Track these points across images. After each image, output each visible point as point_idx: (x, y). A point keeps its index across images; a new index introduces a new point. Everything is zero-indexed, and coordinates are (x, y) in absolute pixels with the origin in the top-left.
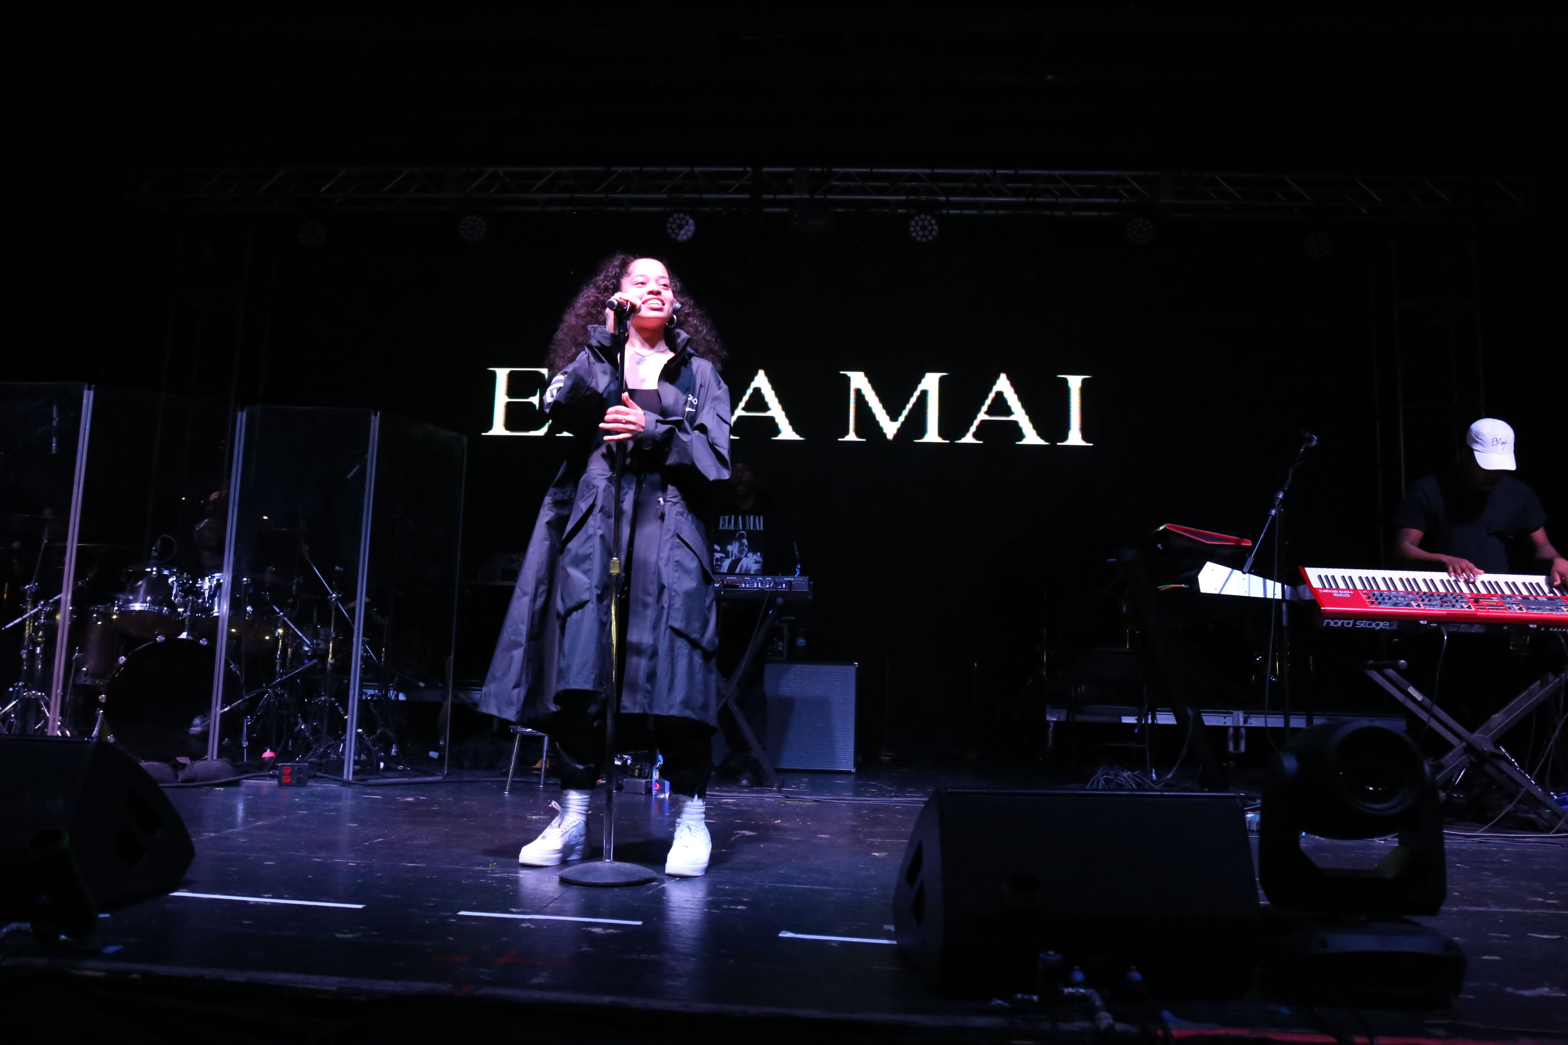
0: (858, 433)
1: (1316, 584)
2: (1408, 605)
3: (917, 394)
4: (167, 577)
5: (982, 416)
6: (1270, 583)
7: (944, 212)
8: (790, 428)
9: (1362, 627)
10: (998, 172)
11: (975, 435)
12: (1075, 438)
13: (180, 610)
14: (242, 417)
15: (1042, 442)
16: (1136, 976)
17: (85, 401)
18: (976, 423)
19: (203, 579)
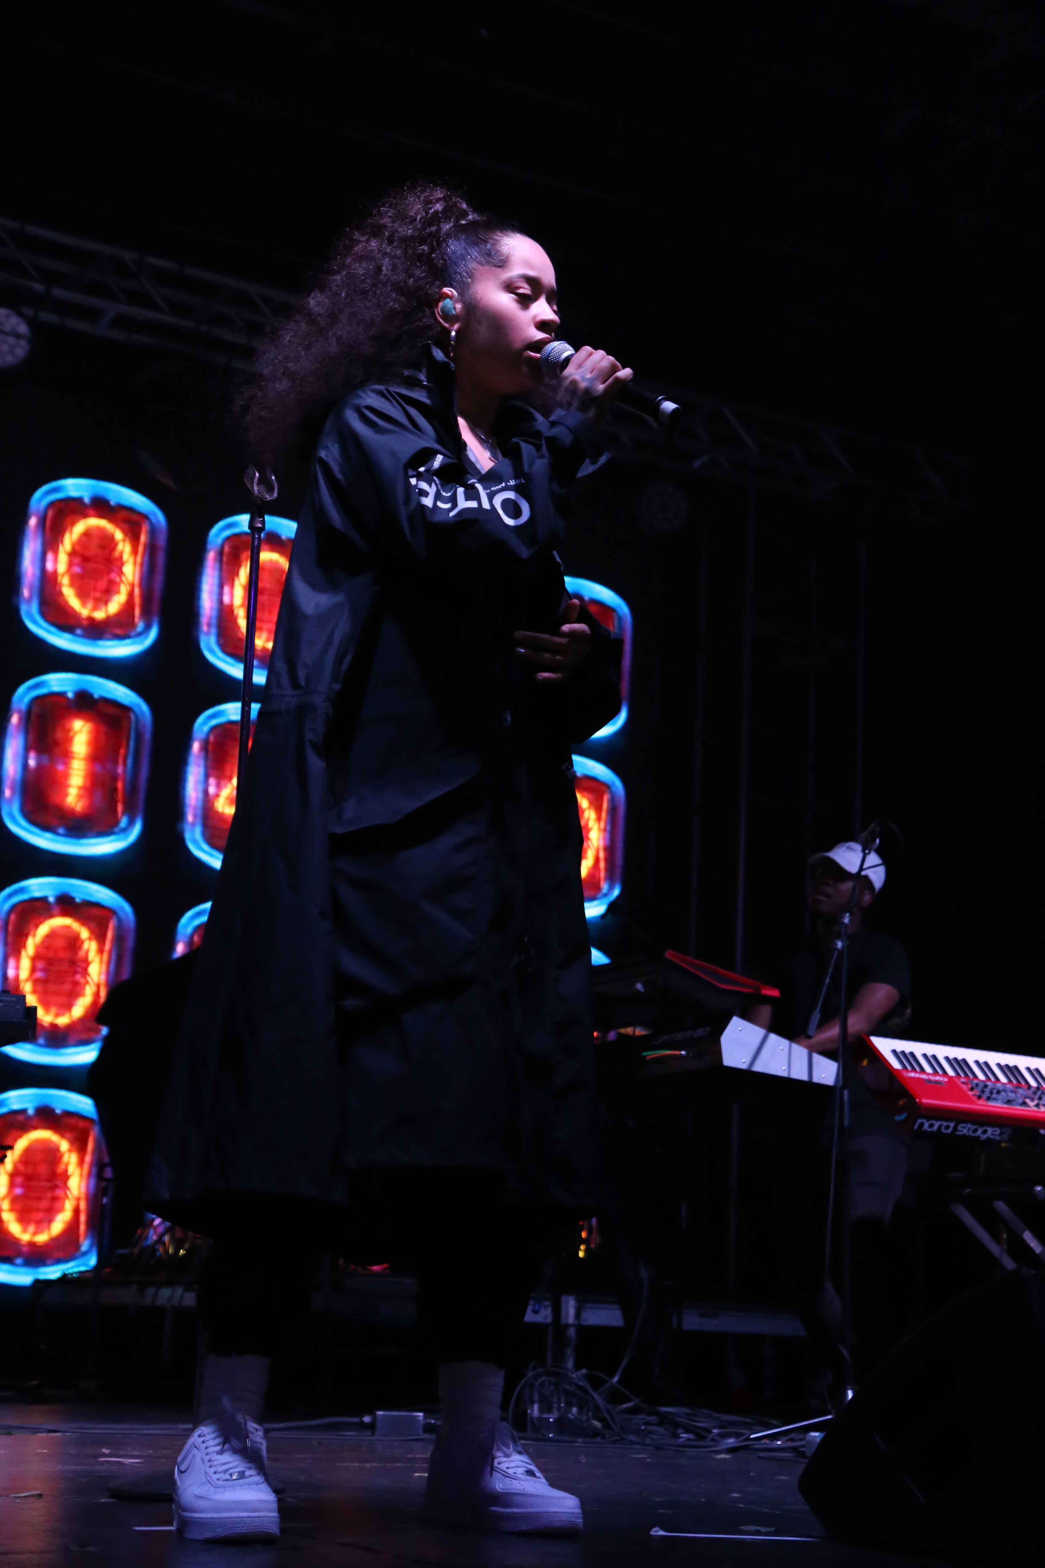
1: (893, 1063)
6: (819, 1058)
9: (964, 1135)
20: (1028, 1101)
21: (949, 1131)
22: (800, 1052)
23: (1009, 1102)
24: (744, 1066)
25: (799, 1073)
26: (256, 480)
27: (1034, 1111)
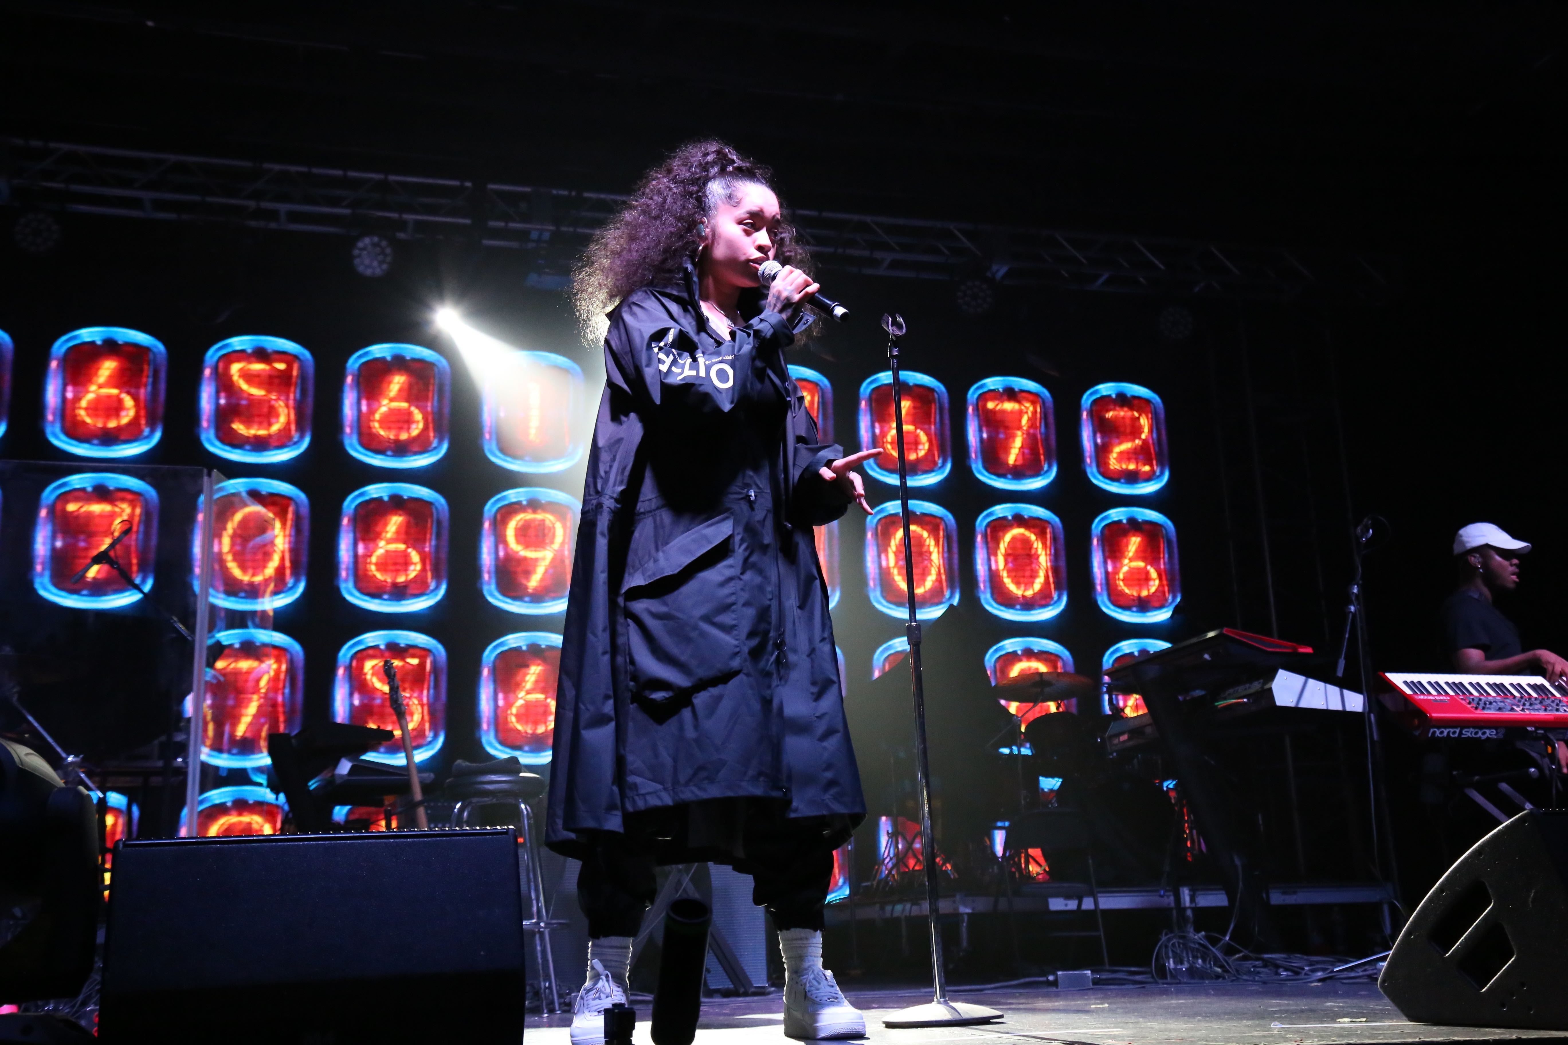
1: (1403, 690)
2: (1512, 709)
6: (1348, 693)
9: (1469, 737)
20: (1515, 707)
21: (1456, 735)
22: (1333, 690)
23: (1500, 709)
24: (1292, 705)
25: (1335, 705)
26: (890, 323)
27: (1521, 714)
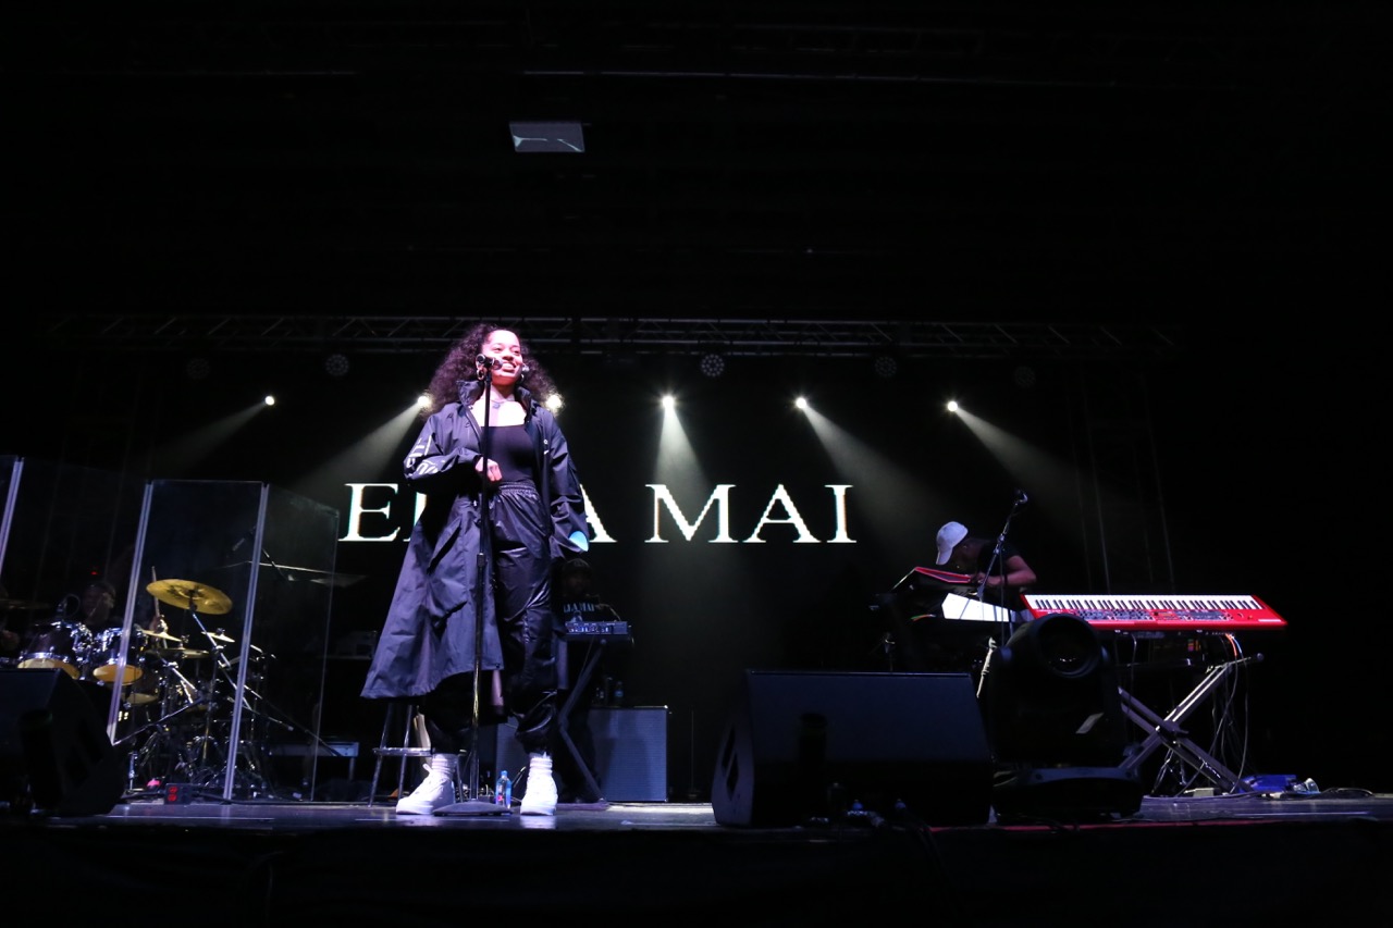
0: (662, 535)
1: (1034, 606)
2: (1105, 618)
3: (710, 502)
4: (70, 630)
5: (765, 520)
6: (998, 609)
7: (729, 354)
8: (605, 532)
10: (772, 322)
11: (759, 536)
12: (841, 536)
13: (80, 659)
14: (149, 489)
15: (815, 540)
16: (902, 805)
17: (15, 470)
18: (760, 525)
19: (102, 633)
